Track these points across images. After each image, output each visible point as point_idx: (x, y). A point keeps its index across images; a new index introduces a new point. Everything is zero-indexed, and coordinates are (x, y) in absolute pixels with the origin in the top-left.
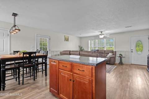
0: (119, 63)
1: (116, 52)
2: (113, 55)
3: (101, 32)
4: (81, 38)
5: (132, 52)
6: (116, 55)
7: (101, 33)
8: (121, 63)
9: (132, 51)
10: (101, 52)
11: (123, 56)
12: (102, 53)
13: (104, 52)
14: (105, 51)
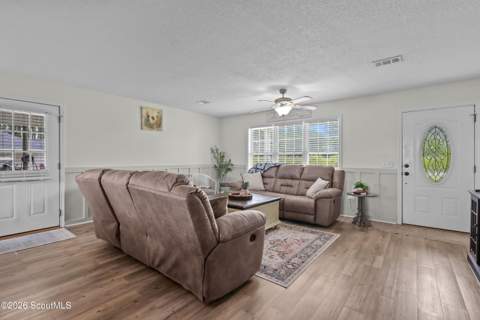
0: (355, 222)
1: (342, 174)
2: (331, 185)
3: (283, 91)
4: (221, 119)
5: (407, 174)
6: (341, 187)
7: (281, 96)
8: (362, 221)
9: (406, 170)
10: (287, 173)
11: (372, 190)
12: (292, 178)
13: (298, 176)
14: (303, 169)
